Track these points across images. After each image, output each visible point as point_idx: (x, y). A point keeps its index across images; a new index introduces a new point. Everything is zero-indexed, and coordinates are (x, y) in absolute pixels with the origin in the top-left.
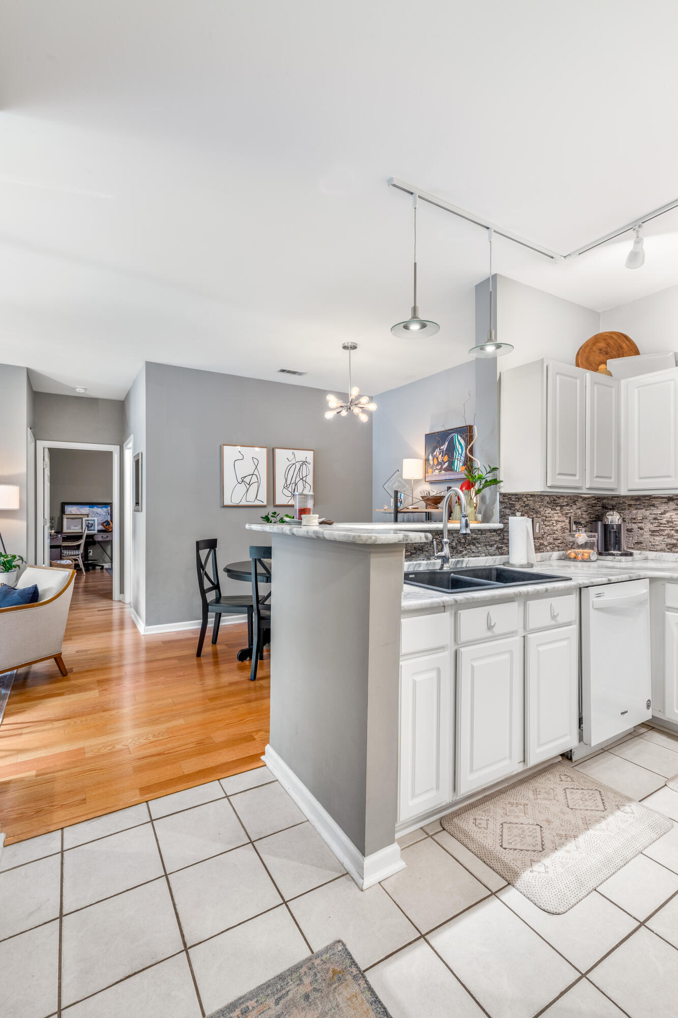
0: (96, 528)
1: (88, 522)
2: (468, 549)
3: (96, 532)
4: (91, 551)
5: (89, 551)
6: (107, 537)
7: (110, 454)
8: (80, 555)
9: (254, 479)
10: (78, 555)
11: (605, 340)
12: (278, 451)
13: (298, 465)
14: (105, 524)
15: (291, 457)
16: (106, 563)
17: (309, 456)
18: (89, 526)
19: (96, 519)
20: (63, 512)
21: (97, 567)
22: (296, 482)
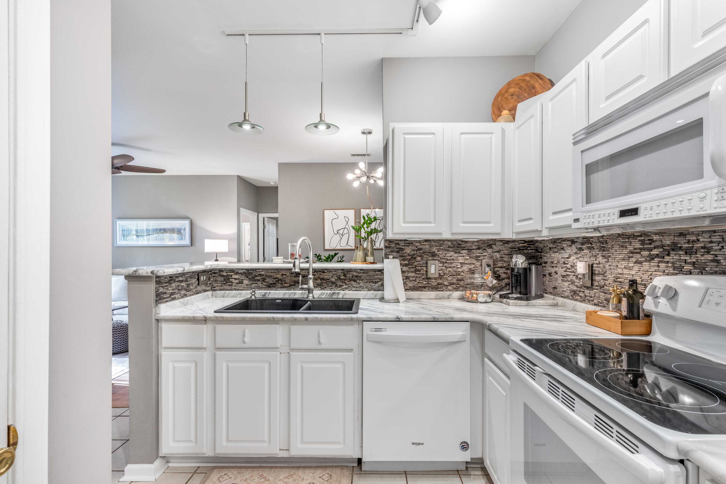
2: (349, 284)
9: (346, 231)
11: (517, 84)
12: (362, 211)
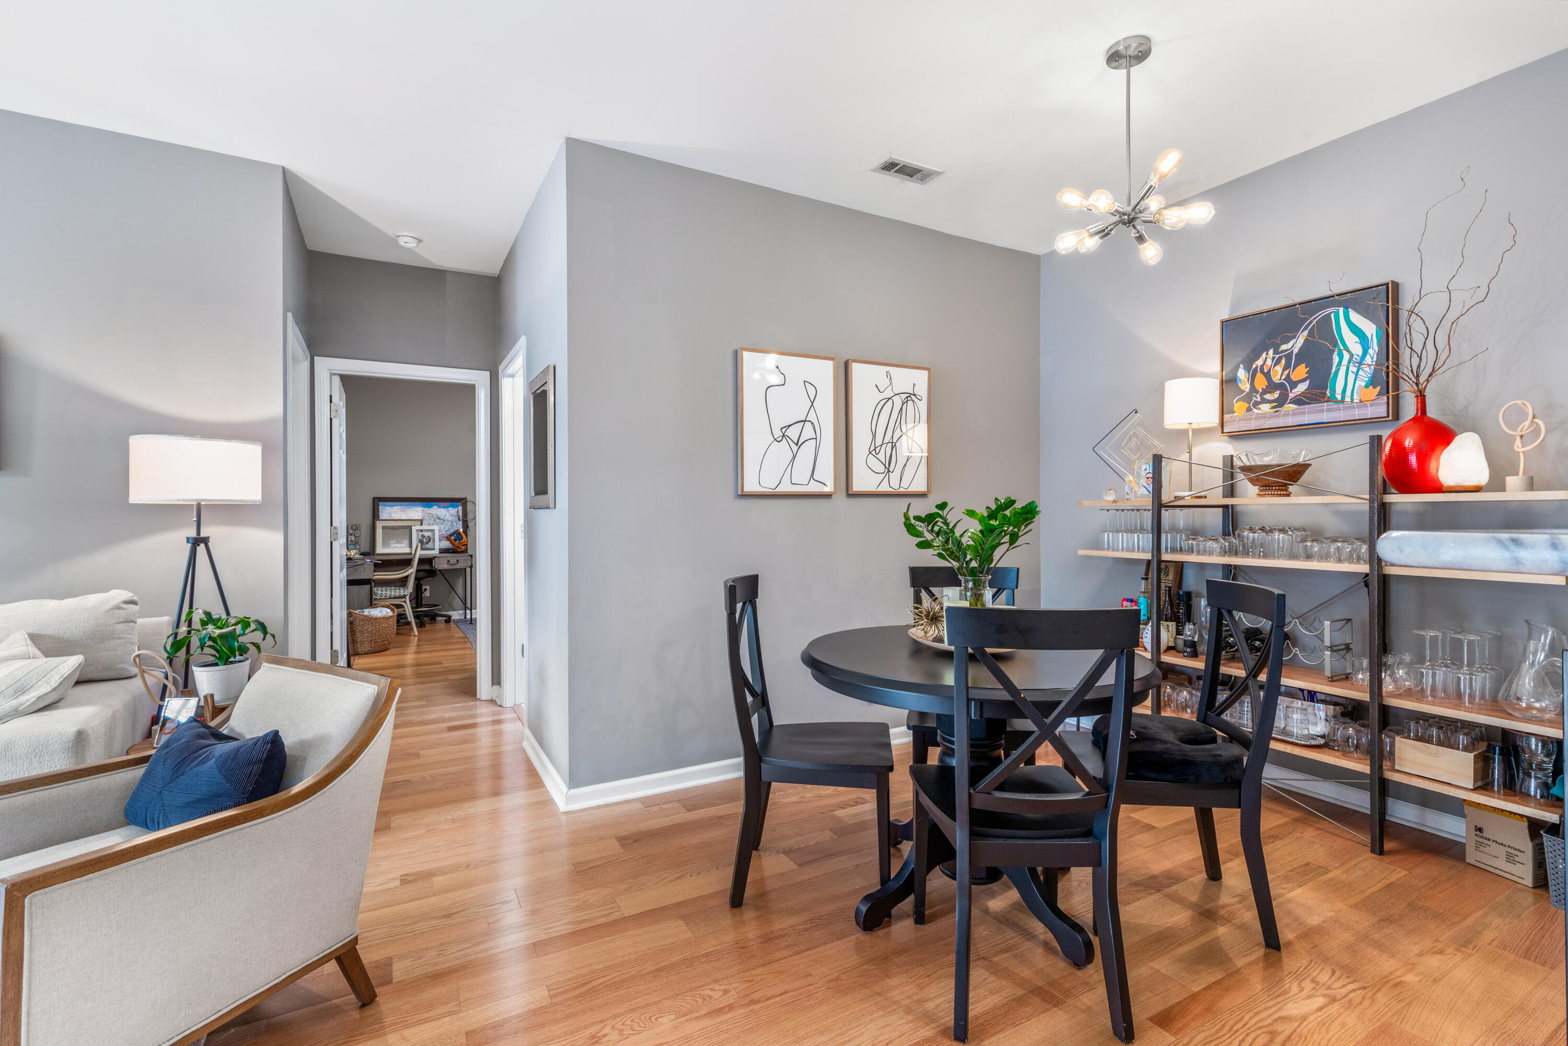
0: (437, 547)
1: (421, 533)
3: (436, 552)
4: (428, 587)
5: (424, 587)
6: (457, 561)
7: (470, 390)
8: (408, 598)
9: (808, 432)
10: (404, 597)
12: (856, 368)
13: (898, 401)
14: (453, 538)
15: (883, 383)
16: (454, 610)
17: (918, 380)
18: (425, 542)
19: (436, 528)
20: (375, 516)
21: (439, 619)
22: (894, 441)
